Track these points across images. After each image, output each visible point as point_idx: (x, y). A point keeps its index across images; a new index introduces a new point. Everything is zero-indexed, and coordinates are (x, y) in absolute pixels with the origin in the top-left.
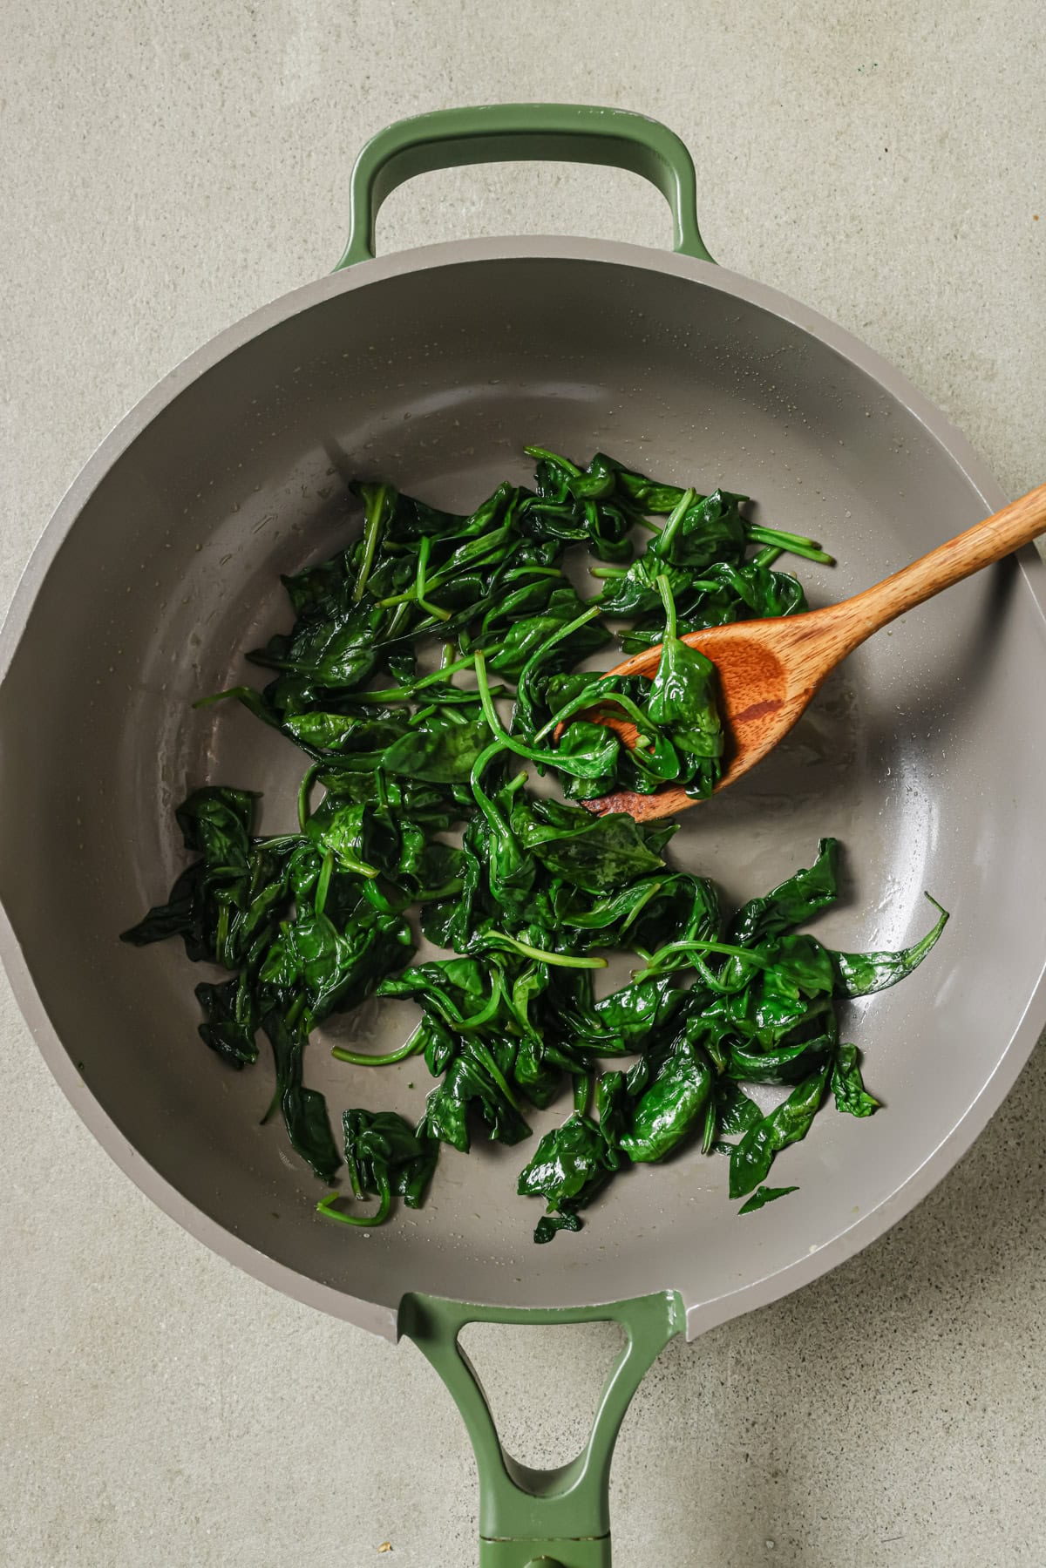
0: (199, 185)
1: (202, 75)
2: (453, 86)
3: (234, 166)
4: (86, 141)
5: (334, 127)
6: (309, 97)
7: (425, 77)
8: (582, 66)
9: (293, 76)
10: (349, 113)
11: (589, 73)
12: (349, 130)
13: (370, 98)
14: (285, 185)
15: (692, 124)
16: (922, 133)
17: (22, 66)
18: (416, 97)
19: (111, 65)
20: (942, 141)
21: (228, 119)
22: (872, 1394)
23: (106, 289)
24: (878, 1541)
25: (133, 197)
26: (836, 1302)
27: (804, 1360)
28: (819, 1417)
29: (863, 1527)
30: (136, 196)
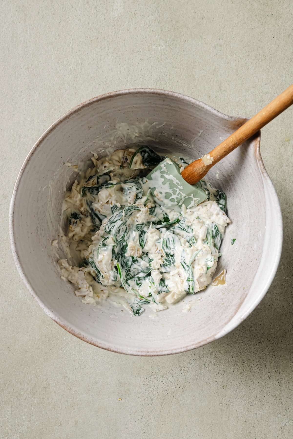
0: (89, 37)
1: (92, 8)
2: (159, 14)
3: (99, 33)
4: (60, 24)
5: (126, 23)
6: (120, 15)
7: (151, 11)
8: (193, 11)
9: (116, 9)
10: (130, 20)
11: (195, 13)
12: (130, 25)
13: (136, 16)
14: (112, 38)
15: (222, 28)
16: (284, 34)
17: (44, 3)
18: (148, 17)
19: (67, 4)
20: (289, 36)
21: (98, 20)
22: (250, 367)
23: (63, 63)
24: (249, 406)
25: (71, 39)
26: (242, 342)
27: (233, 357)
28: (236, 372)
29: (246, 401)
30: (72, 39)
